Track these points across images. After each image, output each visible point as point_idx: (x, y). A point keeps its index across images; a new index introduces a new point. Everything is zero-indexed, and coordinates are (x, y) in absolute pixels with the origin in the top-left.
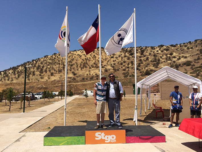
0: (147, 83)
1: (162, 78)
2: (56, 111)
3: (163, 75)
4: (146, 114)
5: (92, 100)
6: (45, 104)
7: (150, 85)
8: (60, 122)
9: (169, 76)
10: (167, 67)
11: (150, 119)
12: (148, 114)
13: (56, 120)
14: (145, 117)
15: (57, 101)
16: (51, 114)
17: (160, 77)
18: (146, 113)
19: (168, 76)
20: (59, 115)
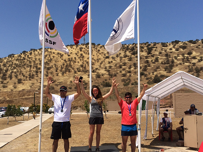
0: (155, 94)
1: (176, 87)
2: (25, 133)
3: (176, 83)
4: (153, 137)
5: (77, 118)
6: (8, 124)
7: (160, 96)
8: (31, 148)
9: (185, 83)
10: (182, 71)
11: (159, 144)
12: (156, 137)
13: (26, 147)
14: (152, 140)
15: (27, 120)
16: (19, 138)
17: (173, 85)
18: (154, 135)
19: (184, 85)
20: (29, 140)
